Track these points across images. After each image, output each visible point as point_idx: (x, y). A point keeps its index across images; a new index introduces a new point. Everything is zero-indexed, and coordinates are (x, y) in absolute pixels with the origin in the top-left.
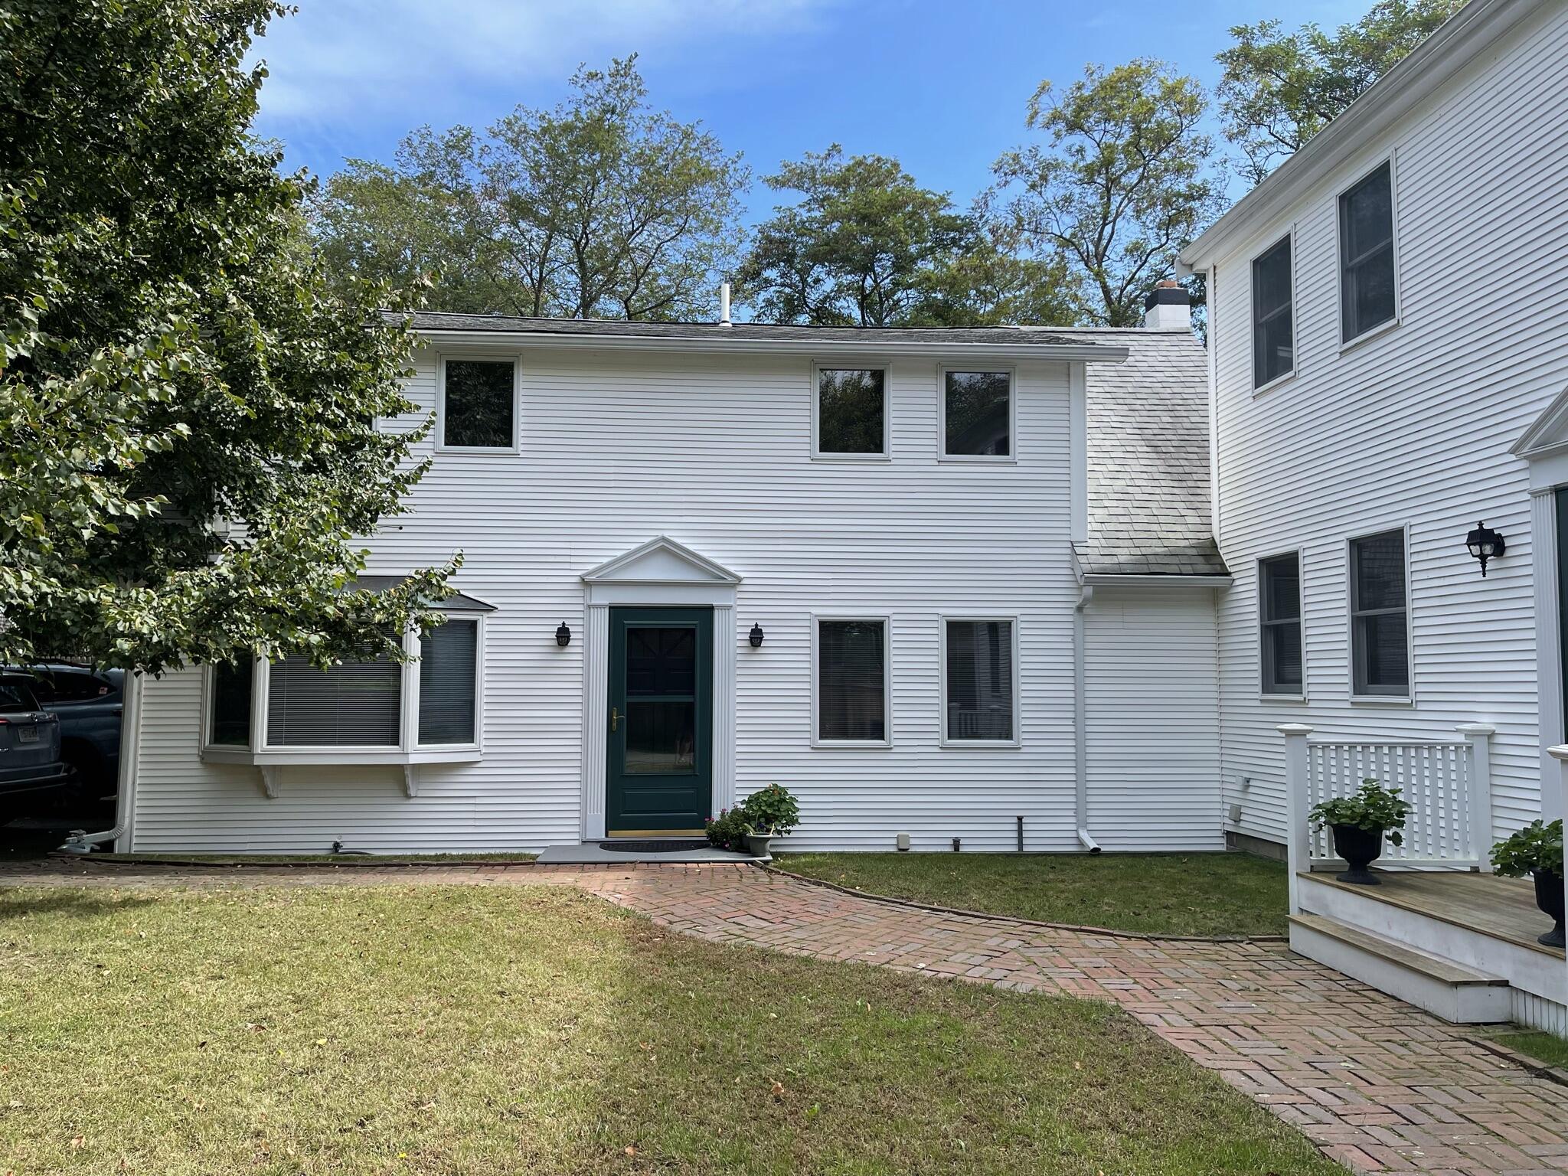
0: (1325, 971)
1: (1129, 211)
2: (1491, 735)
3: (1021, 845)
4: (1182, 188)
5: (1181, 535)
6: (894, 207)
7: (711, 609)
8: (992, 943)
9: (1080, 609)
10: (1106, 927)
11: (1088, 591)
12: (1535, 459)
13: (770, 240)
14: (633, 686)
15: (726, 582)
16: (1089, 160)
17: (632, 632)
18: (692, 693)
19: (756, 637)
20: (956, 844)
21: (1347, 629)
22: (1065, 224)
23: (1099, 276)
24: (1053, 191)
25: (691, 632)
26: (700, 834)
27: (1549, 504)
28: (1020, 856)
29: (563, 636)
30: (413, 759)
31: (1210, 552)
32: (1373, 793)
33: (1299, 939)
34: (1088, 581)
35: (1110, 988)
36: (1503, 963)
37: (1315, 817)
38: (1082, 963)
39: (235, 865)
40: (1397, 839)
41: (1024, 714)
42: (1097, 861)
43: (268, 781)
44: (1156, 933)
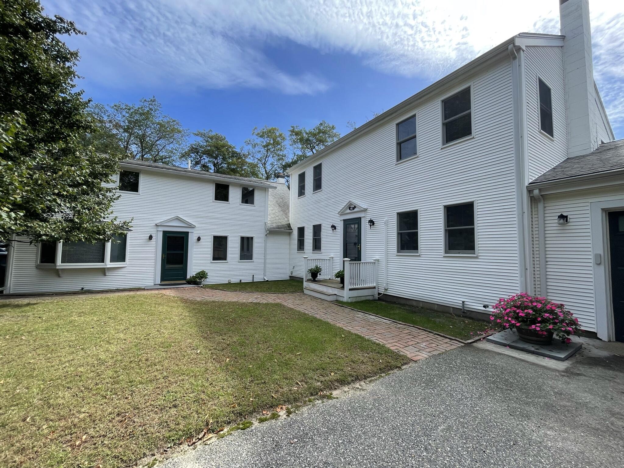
0: (310, 296)
1: (271, 156)
2: (333, 258)
3: (253, 280)
4: (281, 154)
5: (284, 222)
6: (223, 146)
7: (188, 232)
8: (256, 296)
9: (266, 235)
10: (274, 292)
11: (268, 232)
12: (341, 215)
13: (193, 148)
14: (168, 249)
15: (192, 226)
16: (264, 144)
17: (168, 237)
18: (183, 251)
19: (199, 239)
20: (241, 281)
21: (312, 240)
22: (259, 156)
23: (265, 168)
24: (257, 149)
25: (183, 238)
26: (184, 282)
27: (343, 222)
28: (253, 282)
29: (151, 238)
30: (108, 266)
31: (289, 226)
32: (317, 267)
33: (306, 292)
34: (268, 230)
35: (279, 301)
36: (336, 291)
37: (308, 271)
38: (272, 298)
39: (53, 294)
40: (320, 274)
41: (254, 255)
42: (268, 282)
43: (60, 273)
44: (283, 293)
